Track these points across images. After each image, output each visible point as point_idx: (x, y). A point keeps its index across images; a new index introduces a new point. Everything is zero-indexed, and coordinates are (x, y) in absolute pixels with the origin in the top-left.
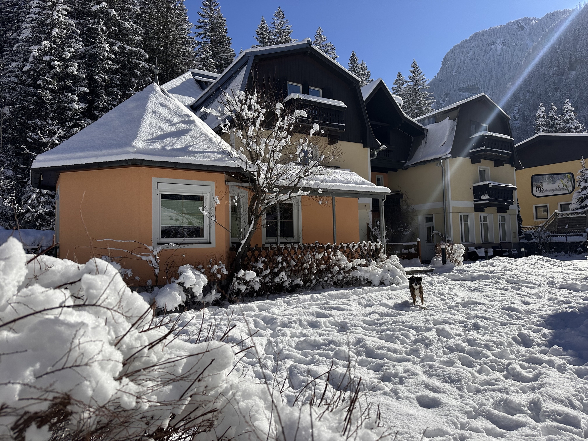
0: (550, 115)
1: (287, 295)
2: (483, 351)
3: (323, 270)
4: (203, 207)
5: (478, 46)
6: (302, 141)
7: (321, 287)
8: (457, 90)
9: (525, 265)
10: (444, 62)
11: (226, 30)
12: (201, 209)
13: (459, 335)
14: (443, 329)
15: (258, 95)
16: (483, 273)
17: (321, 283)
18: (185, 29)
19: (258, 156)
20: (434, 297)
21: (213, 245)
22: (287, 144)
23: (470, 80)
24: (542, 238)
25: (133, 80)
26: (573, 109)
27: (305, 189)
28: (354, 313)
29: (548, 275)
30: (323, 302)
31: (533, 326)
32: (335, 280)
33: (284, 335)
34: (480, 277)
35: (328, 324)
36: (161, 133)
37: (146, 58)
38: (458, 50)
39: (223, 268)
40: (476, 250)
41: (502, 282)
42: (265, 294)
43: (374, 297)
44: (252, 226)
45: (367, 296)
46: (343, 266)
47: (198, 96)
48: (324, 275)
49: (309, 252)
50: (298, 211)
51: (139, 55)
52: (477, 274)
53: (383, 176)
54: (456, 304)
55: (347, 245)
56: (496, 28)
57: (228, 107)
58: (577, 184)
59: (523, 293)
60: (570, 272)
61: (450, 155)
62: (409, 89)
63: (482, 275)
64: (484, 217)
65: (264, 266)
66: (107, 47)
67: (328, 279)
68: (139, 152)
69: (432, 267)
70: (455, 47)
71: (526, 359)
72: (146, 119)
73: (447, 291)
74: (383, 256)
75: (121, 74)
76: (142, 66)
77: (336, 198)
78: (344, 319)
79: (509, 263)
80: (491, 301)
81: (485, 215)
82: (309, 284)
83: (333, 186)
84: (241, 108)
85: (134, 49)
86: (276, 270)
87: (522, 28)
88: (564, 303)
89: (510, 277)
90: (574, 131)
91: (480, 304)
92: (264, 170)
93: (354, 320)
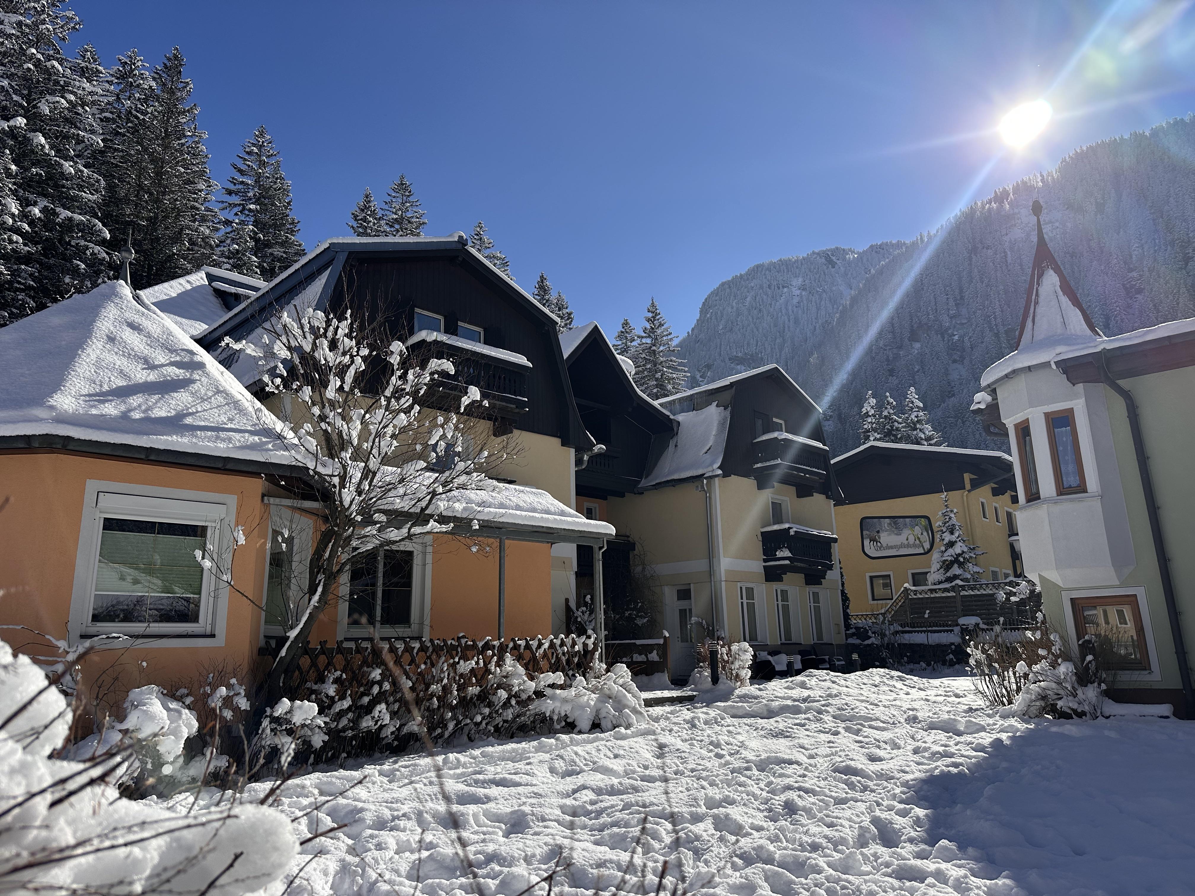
0: (885, 413)
1: (387, 758)
2: (809, 858)
3: (472, 698)
4: (204, 551)
5: (761, 287)
6: (440, 420)
7: (465, 738)
8: (727, 360)
9: (863, 686)
10: (704, 310)
11: (289, 203)
12: (198, 554)
13: (759, 829)
14: (727, 816)
15: (352, 324)
16: (789, 703)
17: (466, 730)
18: (200, 191)
19: (344, 444)
20: (701, 751)
21: (219, 641)
22: (410, 424)
23: (748, 344)
24: (885, 635)
25: (67, 280)
26: (921, 405)
27: (442, 519)
28: (540, 791)
29: (906, 706)
30: (470, 770)
31: (896, 803)
32: (499, 720)
33: (379, 847)
34: (783, 710)
35: (482, 818)
36: (121, 383)
37: (105, 239)
38: (728, 290)
39: (239, 694)
40: (770, 658)
41: (826, 718)
42: (335, 757)
43: (581, 753)
44: (316, 598)
45: (568, 753)
46: (516, 689)
47: (215, 321)
48: (474, 711)
49: (443, 658)
50: (424, 565)
51: (88, 231)
52: (777, 703)
53: (597, 505)
54: (746, 765)
55: (527, 642)
56: (790, 260)
57: (285, 340)
58: (937, 536)
59: (867, 740)
60: (941, 699)
61: (720, 472)
62: (643, 350)
63: (788, 706)
64: (782, 591)
65: (337, 692)
66: (14, 207)
67: (483, 719)
68: (63, 419)
69: (691, 690)
70: (723, 284)
71: (893, 872)
72: (89, 350)
73: (726, 738)
74: (600, 666)
75: (41, 264)
76: (93, 254)
77: (507, 542)
78: (520, 805)
79: (834, 682)
80: (811, 757)
81: (785, 588)
82: (439, 731)
83: (503, 515)
84: (314, 343)
85: (78, 217)
86: (366, 700)
87: (831, 263)
88: (943, 756)
89: (839, 709)
90: (926, 443)
91: (790, 762)
92: (356, 473)
93: (541, 805)
